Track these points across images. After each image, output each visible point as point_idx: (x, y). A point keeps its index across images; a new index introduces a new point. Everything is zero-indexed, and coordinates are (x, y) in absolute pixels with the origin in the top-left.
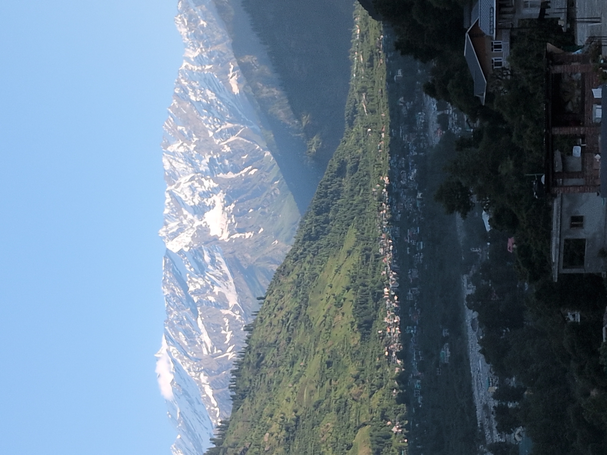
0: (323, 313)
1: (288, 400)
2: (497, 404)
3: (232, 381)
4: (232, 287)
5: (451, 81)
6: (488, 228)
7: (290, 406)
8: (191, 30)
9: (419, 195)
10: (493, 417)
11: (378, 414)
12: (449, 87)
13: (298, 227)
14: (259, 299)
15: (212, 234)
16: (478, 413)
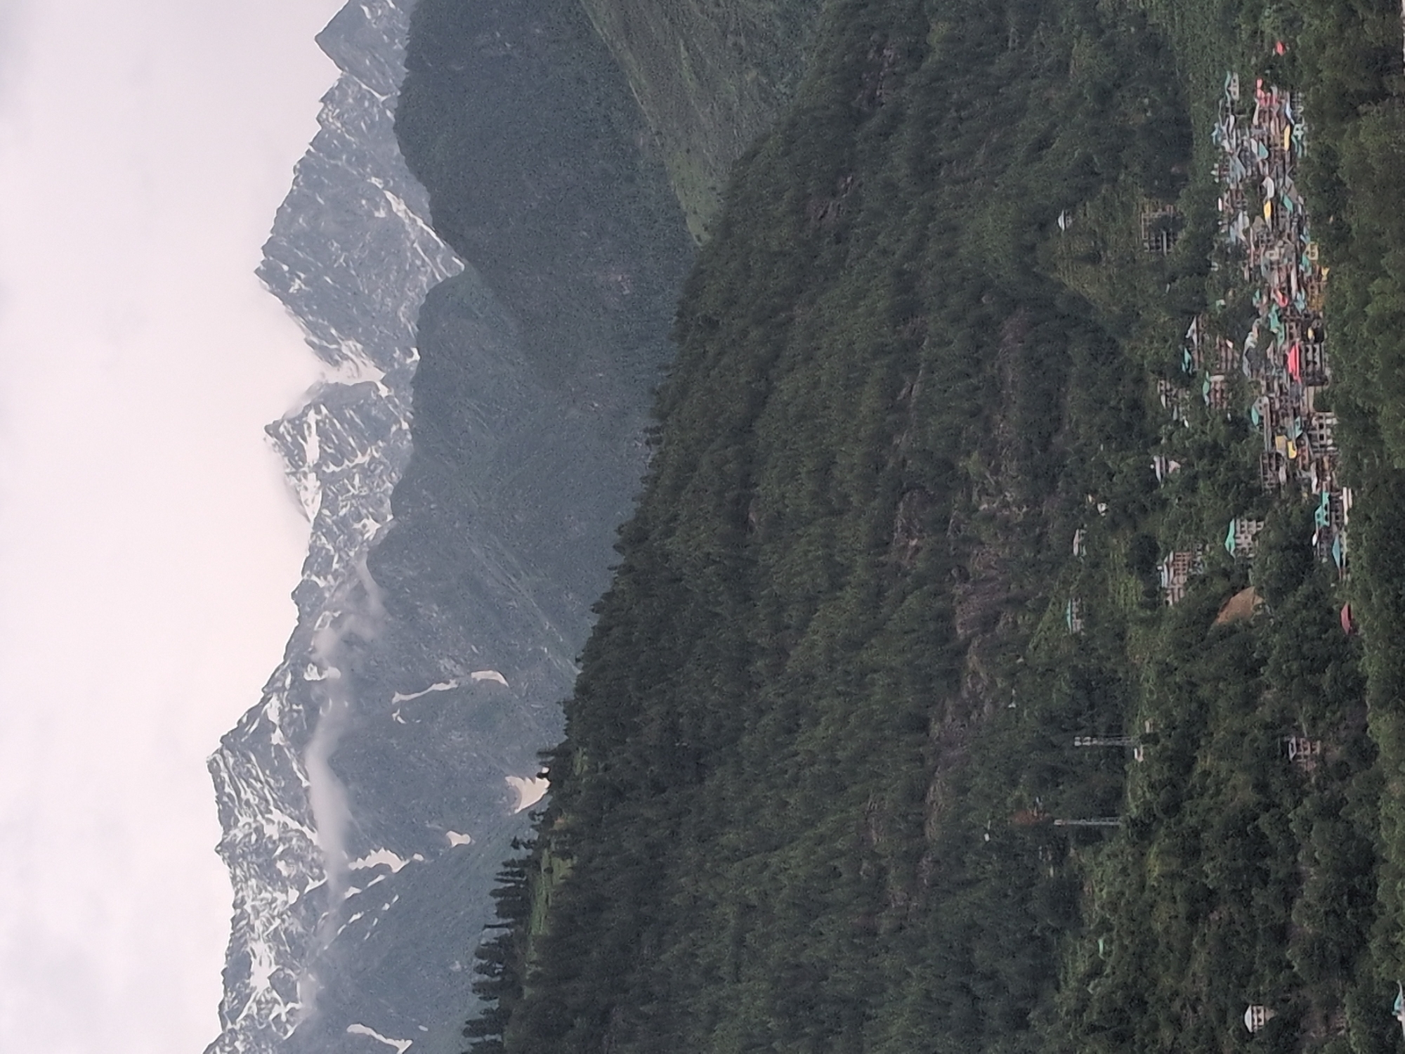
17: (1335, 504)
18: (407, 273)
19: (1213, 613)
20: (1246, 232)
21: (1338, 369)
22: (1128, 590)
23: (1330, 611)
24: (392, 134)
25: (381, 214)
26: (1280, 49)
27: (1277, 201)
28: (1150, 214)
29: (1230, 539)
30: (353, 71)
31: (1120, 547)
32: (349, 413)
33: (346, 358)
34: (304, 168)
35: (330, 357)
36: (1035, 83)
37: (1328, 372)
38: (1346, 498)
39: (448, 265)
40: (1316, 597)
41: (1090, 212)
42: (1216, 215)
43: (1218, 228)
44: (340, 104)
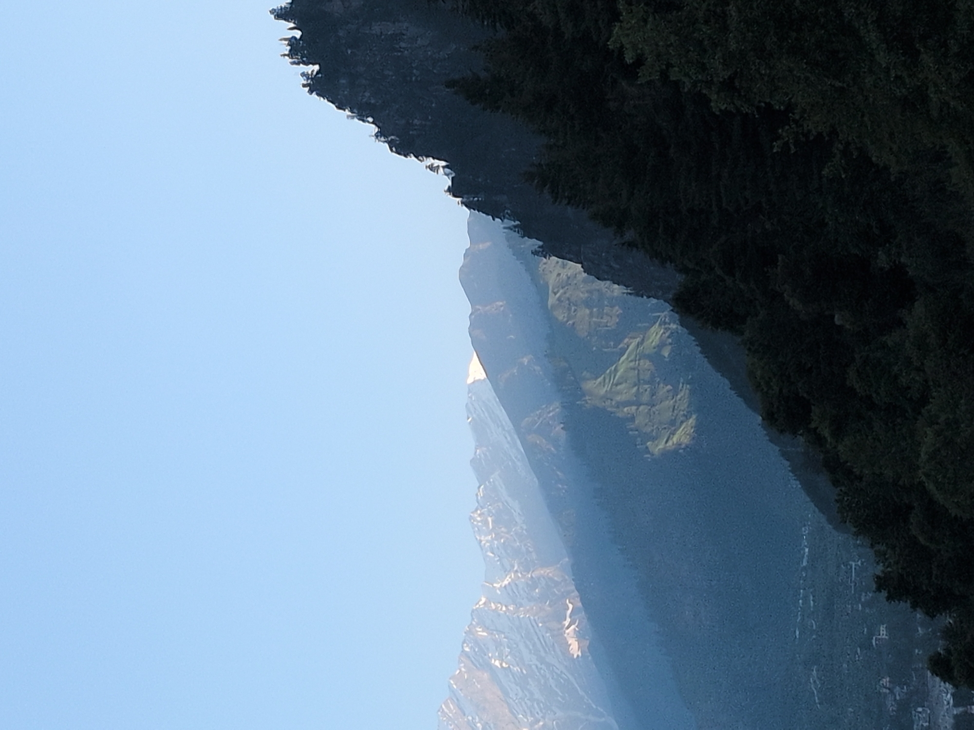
8: (498, 537)
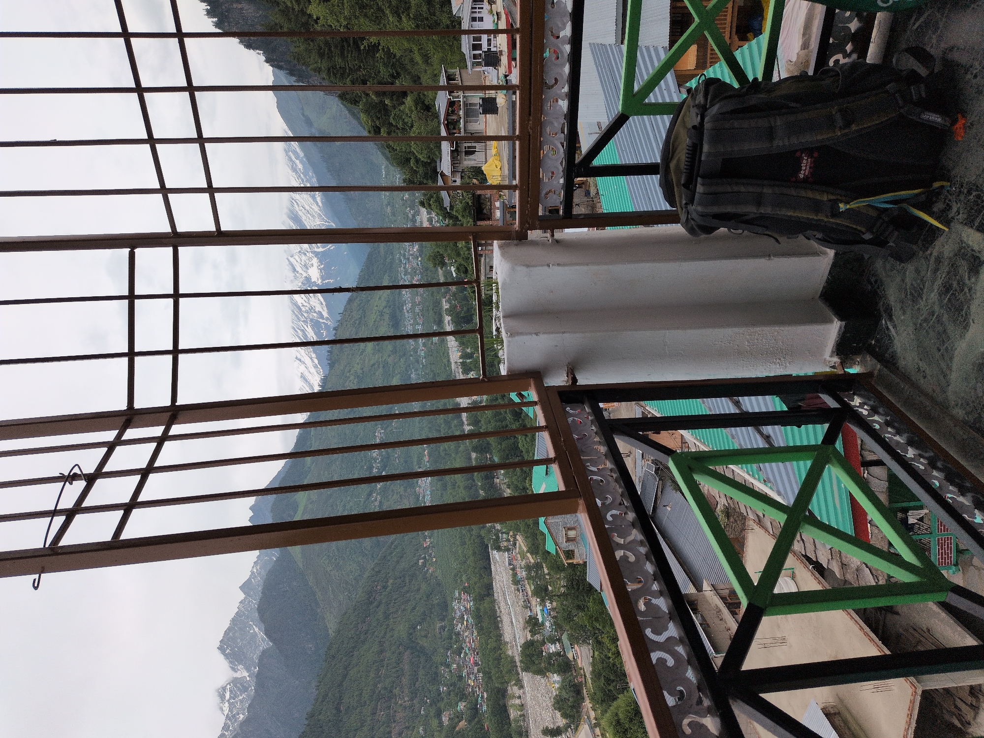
0: (373, 320)
1: (358, 364)
2: (461, 361)
3: (328, 356)
4: (325, 308)
5: (432, 199)
6: (454, 275)
7: (359, 367)
9: (420, 259)
10: (460, 367)
11: (404, 369)
12: (431, 202)
13: (358, 277)
14: (340, 314)
15: (313, 281)
16: (453, 366)
17: (482, 697)
18: (257, 647)
19: (455, 728)
20: (461, 628)
21: (482, 662)
22: (435, 723)
23: (482, 725)
24: (257, 611)
25: (252, 631)
26: (466, 585)
27: (467, 621)
28: (439, 625)
29: (459, 708)
30: (248, 595)
31: (432, 712)
32: (238, 685)
33: (239, 670)
34: (234, 621)
35: (234, 670)
36: (413, 594)
37: (480, 663)
38: (485, 696)
39: (268, 644)
40: (479, 722)
41: (425, 625)
42: (454, 624)
43: (454, 628)
44: (244, 604)
